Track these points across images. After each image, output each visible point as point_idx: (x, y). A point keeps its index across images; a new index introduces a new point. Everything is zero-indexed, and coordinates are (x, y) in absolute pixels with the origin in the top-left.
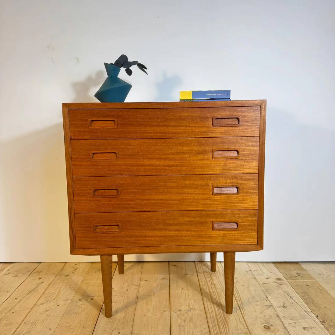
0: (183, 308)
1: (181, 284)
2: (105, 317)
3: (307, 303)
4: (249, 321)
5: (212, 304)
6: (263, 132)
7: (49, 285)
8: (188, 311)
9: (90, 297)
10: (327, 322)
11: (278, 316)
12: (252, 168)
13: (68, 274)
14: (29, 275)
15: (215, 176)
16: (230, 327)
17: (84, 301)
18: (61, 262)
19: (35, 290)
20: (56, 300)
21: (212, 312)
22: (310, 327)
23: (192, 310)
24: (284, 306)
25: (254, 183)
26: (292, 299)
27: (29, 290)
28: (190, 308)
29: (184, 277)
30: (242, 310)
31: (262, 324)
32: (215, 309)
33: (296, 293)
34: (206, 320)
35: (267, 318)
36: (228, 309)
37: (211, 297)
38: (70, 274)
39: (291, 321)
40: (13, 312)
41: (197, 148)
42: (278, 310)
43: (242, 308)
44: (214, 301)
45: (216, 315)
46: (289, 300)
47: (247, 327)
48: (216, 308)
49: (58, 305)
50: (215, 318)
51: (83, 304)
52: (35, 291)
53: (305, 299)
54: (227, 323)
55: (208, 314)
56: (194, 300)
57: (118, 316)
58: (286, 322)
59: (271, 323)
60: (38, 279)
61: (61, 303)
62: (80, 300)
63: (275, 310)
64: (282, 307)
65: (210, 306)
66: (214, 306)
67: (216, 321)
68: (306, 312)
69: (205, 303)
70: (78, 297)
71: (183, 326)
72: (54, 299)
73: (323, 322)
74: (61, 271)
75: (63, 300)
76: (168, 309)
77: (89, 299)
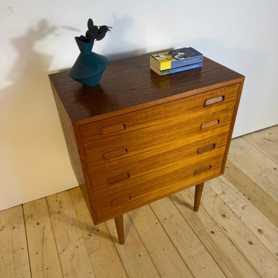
0: (166, 217)
3: (234, 184)
4: (211, 213)
5: (181, 205)
6: (238, 102)
7: (52, 228)
8: (171, 217)
9: (95, 229)
10: (251, 198)
11: (225, 203)
13: (58, 210)
14: (25, 223)
17: (92, 234)
19: (45, 238)
20: (71, 242)
21: (186, 213)
22: (245, 206)
23: (172, 215)
24: (223, 192)
26: (225, 183)
27: (40, 240)
28: (171, 215)
30: (202, 204)
31: (219, 214)
32: (186, 210)
33: (224, 177)
34: (186, 222)
35: (220, 207)
37: (177, 198)
38: (60, 210)
39: (234, 205)
40: (47, 269)
42: (222, 196)
44: (182, 202)
45: (190, 215)
46: (224, 186)
47: (213, 219)
49: (78, 247)
50: (190, 218)
51: (96, 239)
52: (46, 240)
53: (231, 181)
54: (200, 220)
55: (185, 216)
56: (169, 206)
58: (231, 206)
59: (224, 211)
60: (37, 225)
61: (77, 243)
62: (90, 236)
63: (220, 198)
64: (223, 193)
66: (184, 207)
67: (193, 221)
68: (237, 193)
69: (177, 205)
70: (86, 233)
71: (176, 233)
72: (69, 242)
73: (249, 199)
74: (49, 209)
75: (77, 240)
76: (157, 221)
77: (96, 232)
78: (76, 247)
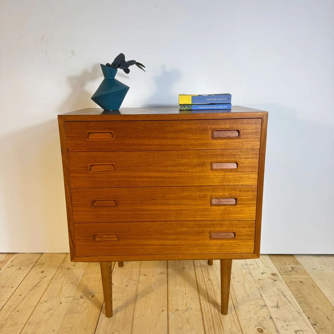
0: (180, 308)
1: (179, 279)
2: (106, 317)
3: (300, 302)
4: (243, 323)
5: (208, 302)
6: (264, 144)
7: (52, 279)
8: (185, 311)
9: (91, 294)
10: (318, 325)
11: (271, 318)
12: (251, 180)
13: (69, 267)
14: (32, 268)
15: (214, 188)
16: (225, 329)
17: (85, 298)
18: (62, 253)
19: (38, 285)
20: (58, 297)
21: (208, 312)
22: (302, 330)
23: (189, 309)
24: (277, 306)
25: (252, 195)
26: (286, 298)
27: (33, 285)
28: (187, 307)
29: (181, 271)
30: (237, 310)
31: (255, 327)
32: (211, 309)
33: (289, 291)
34: (202, 321)
35: (261, 319)
36: (224, 310)
37: (208, 294)
38: (71, 267)
39: (284, 324)
40: (18, 311)
41: (196, 161)
42: (272, 310)
43: (237, 308)
44: (210, 300)
45: (212, 316)
46: (283, 299)
47: (241, 330)
48: (212, 307)
49: (61, 303)
50: (211, 319)
51: (85, 302)
52: (38, 287)
53: (298, 298)
54: (222, 324)
55: (204, 315)
56: (191, 299)
57: (118, 316)
58: (279, 324)
59: (264, 326)
60: (41, 273)
61: (63, 300)
62: (82, 298)
63: (268, 310)
64: (276, 307)
65: (206, 305)
66: (210, 306)
67: (212, 323)
68: (298, 312)
69: (202, 301)
70: (80, 294)
71: (180, 328)
72: (57, 296)
73: (314, 325)
74: (62, 264)
75: (66, 297)
76: (165, 309)
77: (90, 297)
78: (60, 303)
